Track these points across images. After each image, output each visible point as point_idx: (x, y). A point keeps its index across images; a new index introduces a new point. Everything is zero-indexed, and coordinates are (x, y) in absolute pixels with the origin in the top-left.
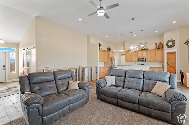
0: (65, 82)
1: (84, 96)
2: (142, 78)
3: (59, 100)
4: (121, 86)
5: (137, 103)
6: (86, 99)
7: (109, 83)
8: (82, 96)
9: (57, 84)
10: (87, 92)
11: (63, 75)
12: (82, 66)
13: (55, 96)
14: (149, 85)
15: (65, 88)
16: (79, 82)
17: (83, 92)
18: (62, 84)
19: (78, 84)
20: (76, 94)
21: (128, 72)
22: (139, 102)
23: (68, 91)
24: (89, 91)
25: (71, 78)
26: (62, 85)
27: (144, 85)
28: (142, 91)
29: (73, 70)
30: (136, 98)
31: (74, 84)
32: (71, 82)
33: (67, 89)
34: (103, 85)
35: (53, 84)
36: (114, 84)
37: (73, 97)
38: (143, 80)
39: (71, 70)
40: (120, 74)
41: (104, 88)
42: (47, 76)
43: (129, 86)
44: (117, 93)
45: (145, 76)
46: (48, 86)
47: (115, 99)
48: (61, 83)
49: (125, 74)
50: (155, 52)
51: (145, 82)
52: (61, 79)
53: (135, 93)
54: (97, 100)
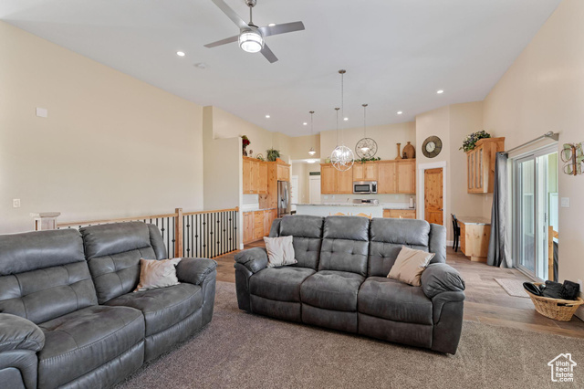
0: (127, 263)
1: (195, 305)
2: (366, 238)
3: (107, 328)
4: (309, 265)
5: (355, 308)
6: (203, 314)
7: (276, 260)
8: (192, 305)
9: (96, 273)
10: (207, 290)
11: (120, 241)
12: (185, 209)
13: (89, 316)
14: (383, 257)
15: (128, 284)
16: (179, 259)
17: (192, 293)
18: (118, 271)
19: (176, 267)
20: (168, 302)
21: (330, 223)
22: (360, 304)
23: (140, 295)
24: (213, 286)
25: (151, 249)
26: (116, 276)
27: (372, 258)
28: (366, 275)
29: (154, 222)
30: (351, 295)
31: (163, 269)
32: (148, 262)
33: (135, 287)
34: (257, 265)
35: (81, 274)
36: (291, 259)
37: (160, 313)
38: (367, 244)
39: (148, 222)
40: (308, 230)
41: (262, 274)
42: (53, 244)
43: (333, 264)
44: (299, 287)
45: (373, 233)
46: (62, 282)
47: (294, 305)
48: (111, 268)
49: (322, 229)
50: (397, 167)
51: (372, 249)
52: (111, 254)
53: (348, 282)
54: (240, 312)
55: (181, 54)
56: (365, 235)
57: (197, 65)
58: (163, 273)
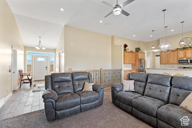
0: (81, 83)
1: (96, 99)
2: (169, 85)
3: (70, 99)
4: (140, 93)
6: (99, 101)
7: (126, 88)
9: (74, 84)
10: (101, 94)
11: (80, 77)
13: (69, 95)
14: (178, 95)
15: (81, 88)
16: (94, 84)
17: (97, 95)
18: (79, 85)
19: (93, 86)
20: (87, 96)
21: (150, 77)
23: (83, 92)
24: (103, 94)
25: (88, 80)
26: (78, 86)
27: (171, 95)
29: (91, 73)
30: (153, 109)
31: (89, 86)
32: (86, 83)
33: (82, 90)
34: (118, 89)
35: (71, 84)
36: (132, 89)
37: (84, 98)
38: (169, 88)
39: (89, 72)
40: (141, 79)
41: (119, 93)
42: (65, 76)
43: (150, 94)
44: (131, 100)
45: (173, 83)
46: (66, 86)
47: (130, 107)
48: (77, 84)
49: (147, 79)
51: (172, 90)
52: (78, 80)
53: (153, 103)
54: (112, 104)
55: (101, 22)
56: (168, 84)
57: (106, 24)
58: (89, 87)
